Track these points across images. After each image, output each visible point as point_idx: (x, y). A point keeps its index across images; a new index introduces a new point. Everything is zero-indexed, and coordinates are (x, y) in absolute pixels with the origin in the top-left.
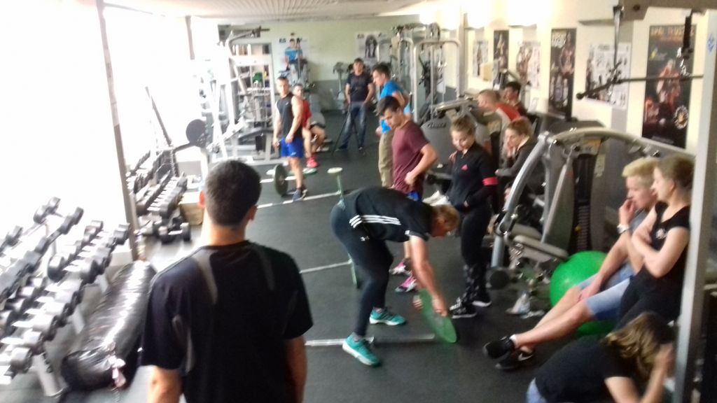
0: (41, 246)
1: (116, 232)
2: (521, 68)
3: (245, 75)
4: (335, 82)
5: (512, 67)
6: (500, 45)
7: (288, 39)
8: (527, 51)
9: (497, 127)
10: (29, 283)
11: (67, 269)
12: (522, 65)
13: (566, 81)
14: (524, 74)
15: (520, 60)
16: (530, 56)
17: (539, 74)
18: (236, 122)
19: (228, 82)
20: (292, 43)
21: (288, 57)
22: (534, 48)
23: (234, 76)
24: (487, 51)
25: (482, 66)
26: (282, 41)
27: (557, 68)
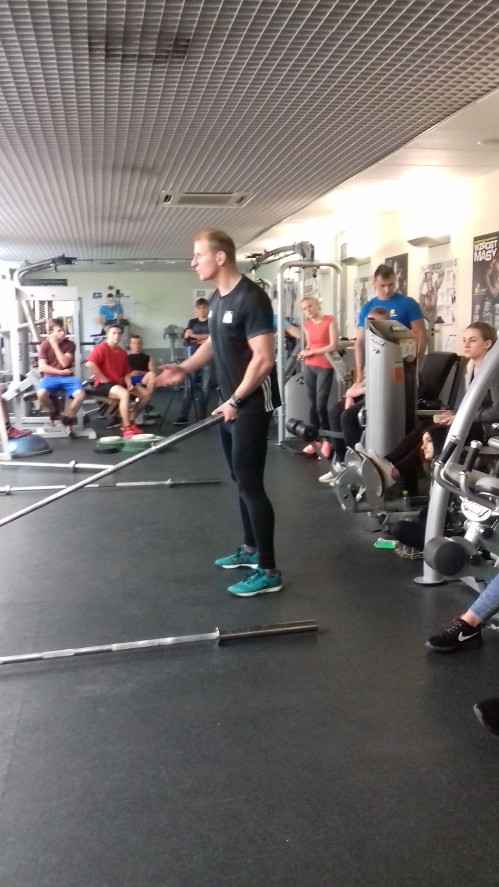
2: (426, 302)
4: (166, 350)
7: (105, 294)
8: (435, 277)
12: (429, 297)
13: (498, 306)
14: (432, 308)
15: (425, 292)
16: (441, 283)
17: (455, 304)
18: (23, 378)
19: (15, 327)
20: (111, 299)
21: (104, 316)
22: (446, 270)
23: (23, 319)
26: (98, 296)
27: (484, 290)
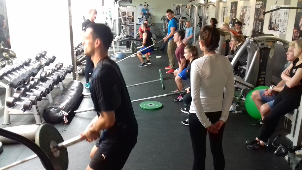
0: (38, 67)
1: (68, 67)
2: (242, 18)
3: (124, 17)
4: (162, 24)
5: (238, 17)
6: (233, 8)
8: (245, 10)
9: (229, 38)
10: (33, 80)
11: (48, 77)
12: (242, 16)
13: (260, 22)
14: (243, 20)
15: (241, 14)
16: (246, 13)
17: (249, 20)
18: (119, 35)
19: (117, 18)
21: (143, 12)
22: (248, 9)
23: (120, 16)
24: (228, 11)
25: (225, 17)
26: (141, 5)
27: (257, 17)
